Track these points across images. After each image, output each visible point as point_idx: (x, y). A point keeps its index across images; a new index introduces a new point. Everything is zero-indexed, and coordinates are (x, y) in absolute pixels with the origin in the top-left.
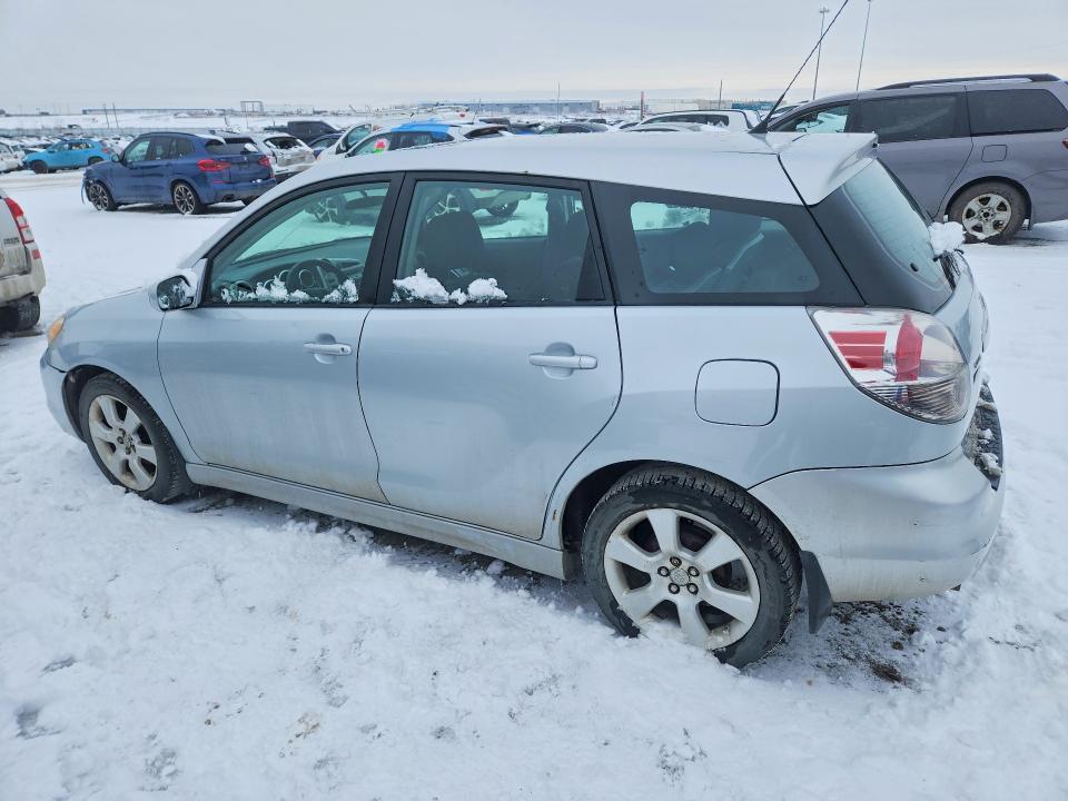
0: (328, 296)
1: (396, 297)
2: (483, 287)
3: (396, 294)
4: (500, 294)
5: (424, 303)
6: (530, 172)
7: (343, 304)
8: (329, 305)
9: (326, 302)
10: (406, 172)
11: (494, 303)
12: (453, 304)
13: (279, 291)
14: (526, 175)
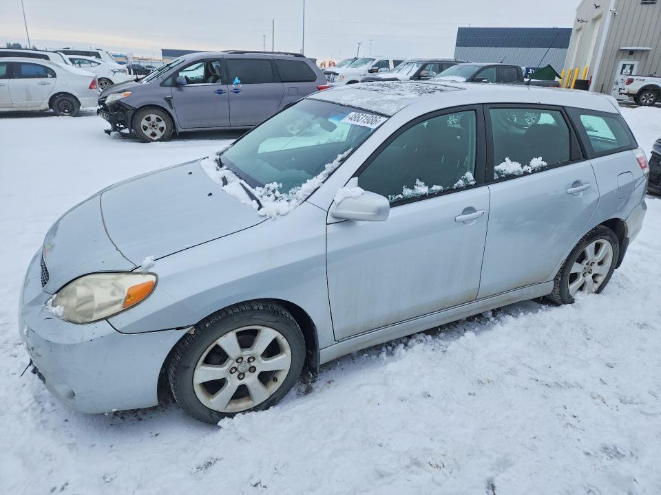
0: (456, 185)
1: (496, 177)
2: (537, 162)
3: (495, 174)
4: (545, 164)
5: (511, 177)
6: (542, 103)
7: (468, 187)
8: (459, 189)
9: (457, 188)
10: (483, 104)
11: (542, 169)
12: (526, 174)
13: (422, 189)
14: (539, 104)
